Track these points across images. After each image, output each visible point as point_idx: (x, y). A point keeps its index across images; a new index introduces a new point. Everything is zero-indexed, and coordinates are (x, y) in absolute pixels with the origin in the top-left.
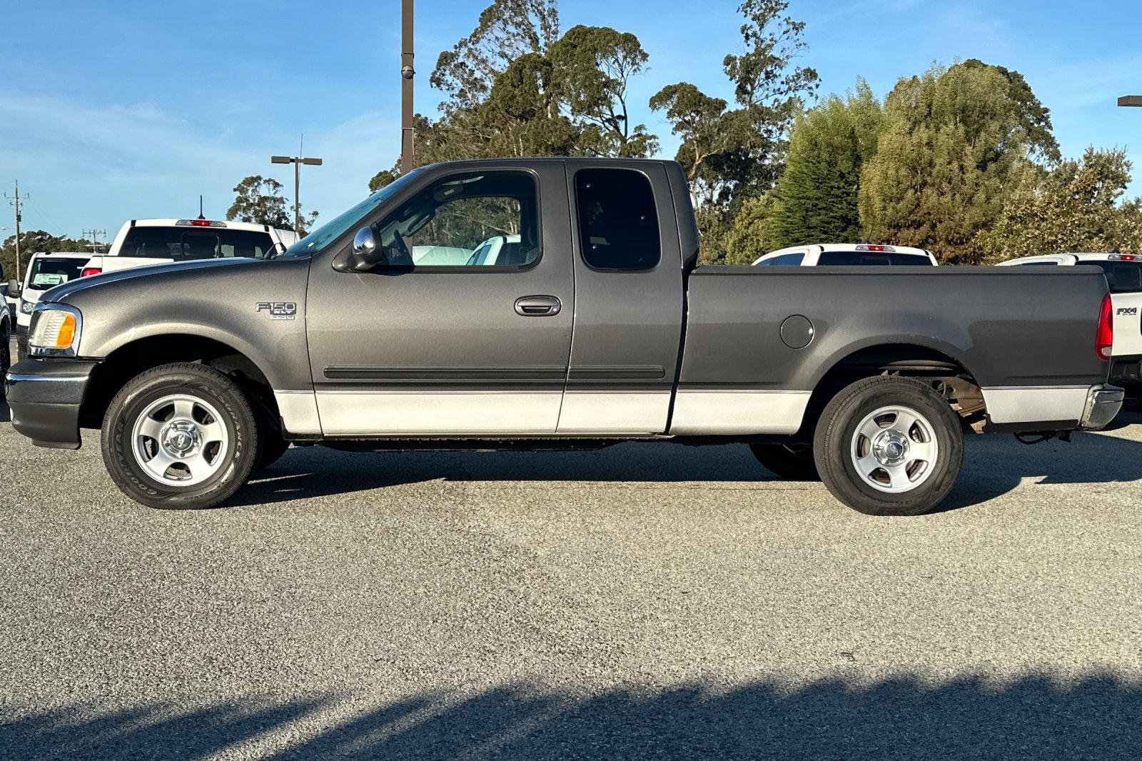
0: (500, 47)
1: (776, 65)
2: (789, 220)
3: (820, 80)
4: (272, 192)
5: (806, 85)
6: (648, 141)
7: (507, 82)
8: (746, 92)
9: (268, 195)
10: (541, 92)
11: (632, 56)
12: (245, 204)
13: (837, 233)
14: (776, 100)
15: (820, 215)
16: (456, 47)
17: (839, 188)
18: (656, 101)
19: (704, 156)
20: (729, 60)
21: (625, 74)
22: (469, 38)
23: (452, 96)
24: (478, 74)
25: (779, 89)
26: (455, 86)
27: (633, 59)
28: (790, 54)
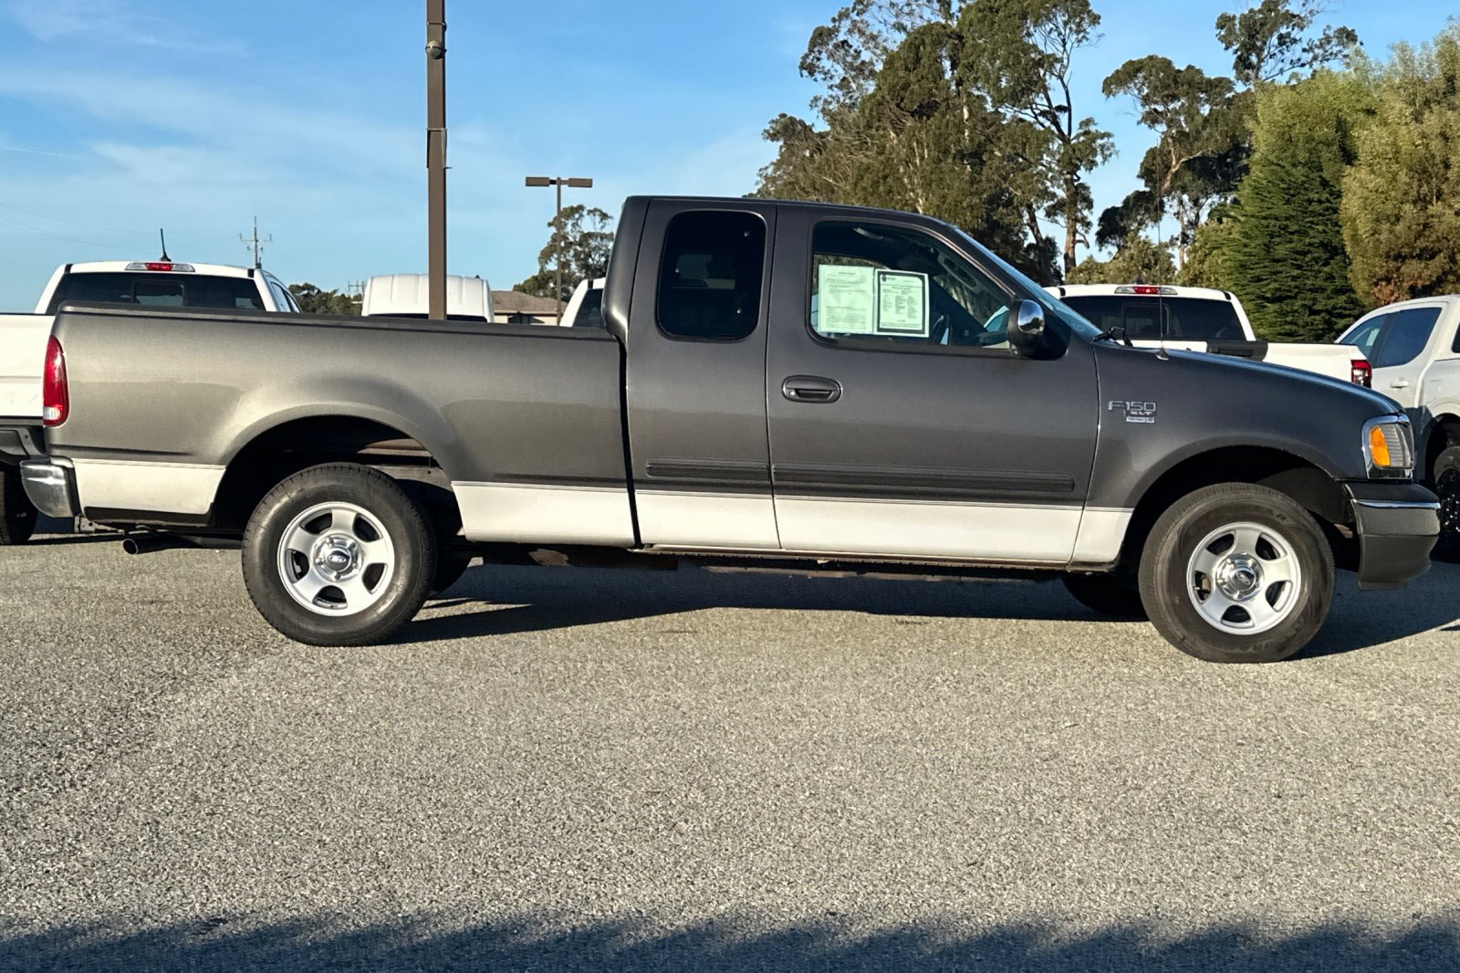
0: (897, 16)
1: (1294, 25)
2: (1246, 250)
3: (1362, 44)
4: (598, 226)
5: (1340, 51)
6: (1099, 142)
7: (898, 64)
8: (1250, 66)
9: (592, 230)
10: (948, 75)
11: (1077, 20)
12: (563, 244)
13: (1316, 268)
14: (1294, 76)
15: (1291, 242)
16: (834, 20)
17: (1320, 202)
18: (1114, 83)
19: (1183, 160)
20: (1224, 22)
21: (1068, 47)
22: (851, 6)
23: (831, 87)
24: (866, 56)
25: (1299, 60)
26: (834, 73)
27: (1079, 25)
28: (1316, 9)
